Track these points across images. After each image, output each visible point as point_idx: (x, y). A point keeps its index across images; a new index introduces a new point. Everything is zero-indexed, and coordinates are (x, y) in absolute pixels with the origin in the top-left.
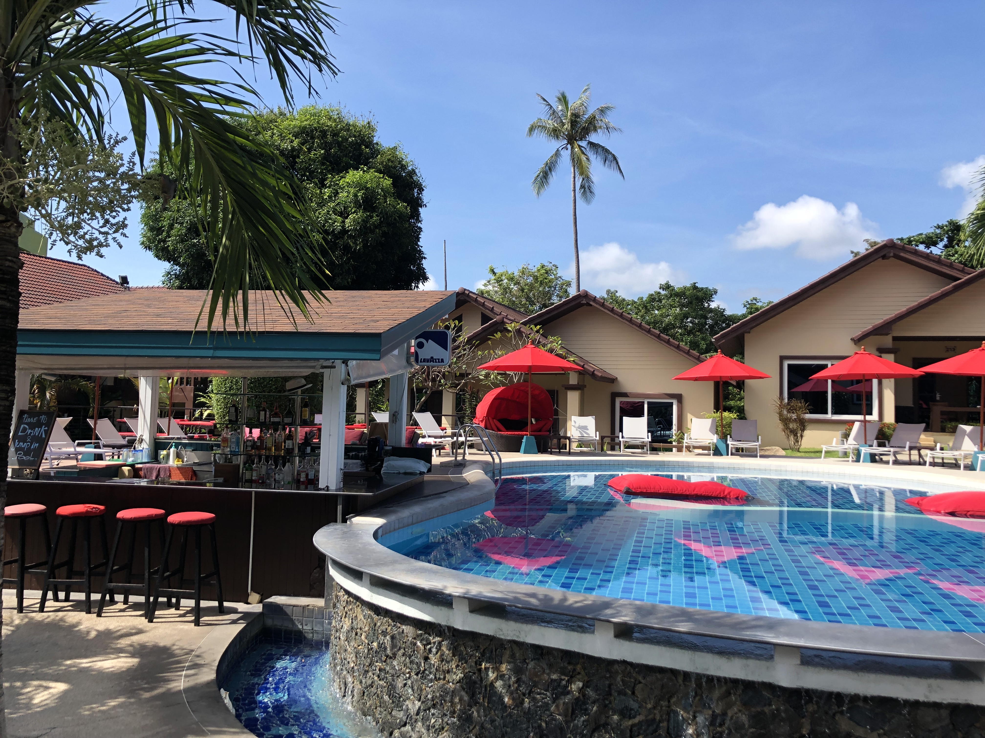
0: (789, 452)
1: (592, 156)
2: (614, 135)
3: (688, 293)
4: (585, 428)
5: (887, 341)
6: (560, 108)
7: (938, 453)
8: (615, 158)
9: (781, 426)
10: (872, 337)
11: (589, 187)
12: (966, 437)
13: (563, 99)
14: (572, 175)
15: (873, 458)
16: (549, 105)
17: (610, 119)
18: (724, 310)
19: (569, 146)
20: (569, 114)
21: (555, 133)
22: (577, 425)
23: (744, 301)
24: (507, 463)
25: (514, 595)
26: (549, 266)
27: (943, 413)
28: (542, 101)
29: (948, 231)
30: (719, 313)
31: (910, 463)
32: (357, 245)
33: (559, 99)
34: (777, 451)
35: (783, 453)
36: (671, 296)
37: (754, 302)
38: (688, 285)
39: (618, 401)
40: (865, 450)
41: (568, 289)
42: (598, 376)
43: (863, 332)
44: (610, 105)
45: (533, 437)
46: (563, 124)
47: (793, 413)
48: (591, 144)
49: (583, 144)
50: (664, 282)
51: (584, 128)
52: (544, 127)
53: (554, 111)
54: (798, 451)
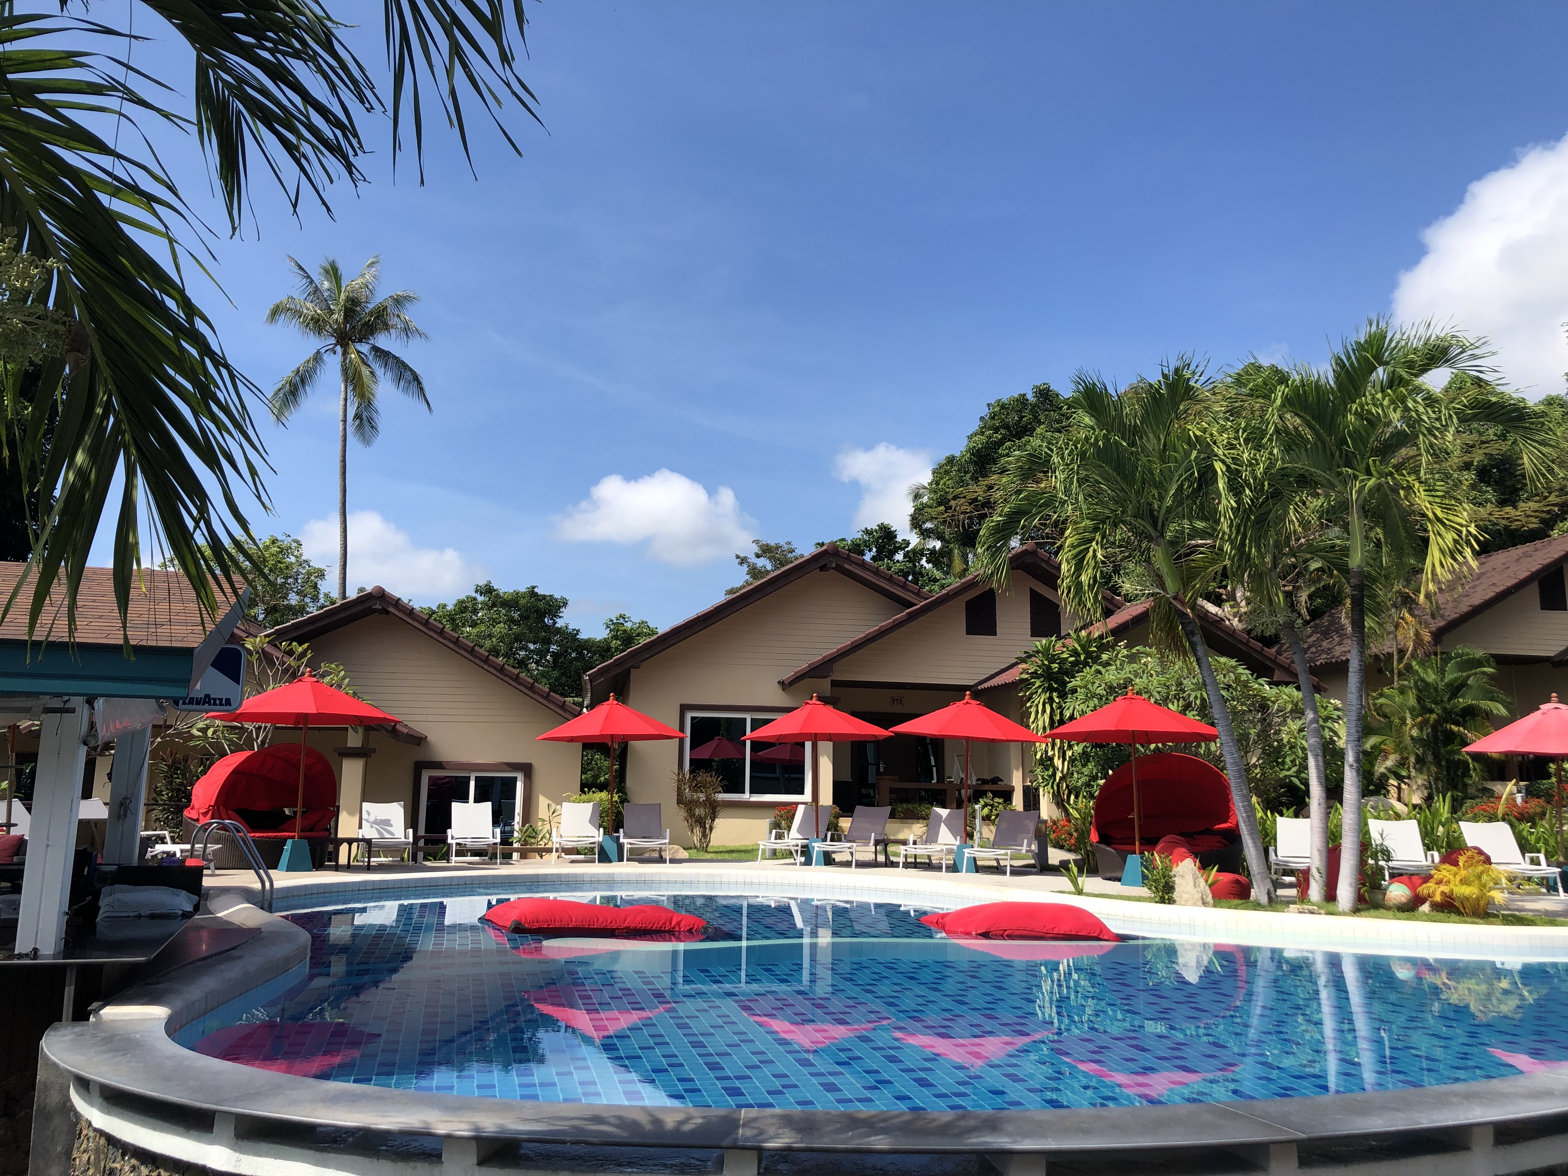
0: (694, 853)
1: (380, 371)
2: (415, 342)
3: (522, 601)
4: (387, 823)
5: (825, 685)
6: (326, 285)
7: (911, 849)
8: (416, 378)
9: (682, 813)
10: (807, 680)
11: (370, 420)
12: (942, 824)
13: (333, 272)
14: (342, 396)
15: (828, 859)
16: (308, 277)
17: (410, 314)
18: (578, 631)
19: (339, 349)
20: (343, 296)
21: (317, 324)
22: (372, 819)
23: (605, 619)
24: (283, 889)
25: (567, 1123)
26: (287, 542)
27: (892, 791)
28: (296, 269)
29: (879, 538)
30: (570, 638)
31: (874, 864)
33: (327, 271)
34: (677, 851)
35: (685, 854)
36: (494, 605)
37: (622, 621)
38: (523, 589)
39: (426, 776)
40: (818, 847)
41: (320, 582)
42: (402, 733)
43: (796, 673)
44: (411, 294)
45: (305, 842)
46: (332, 312)
47: (701, 792)
48: (375, 349)
49: (364, 348)
50: (482, 583)
51: (366, 324)
52: (298, 314)
53: (316, 289)
54: (706, 851)
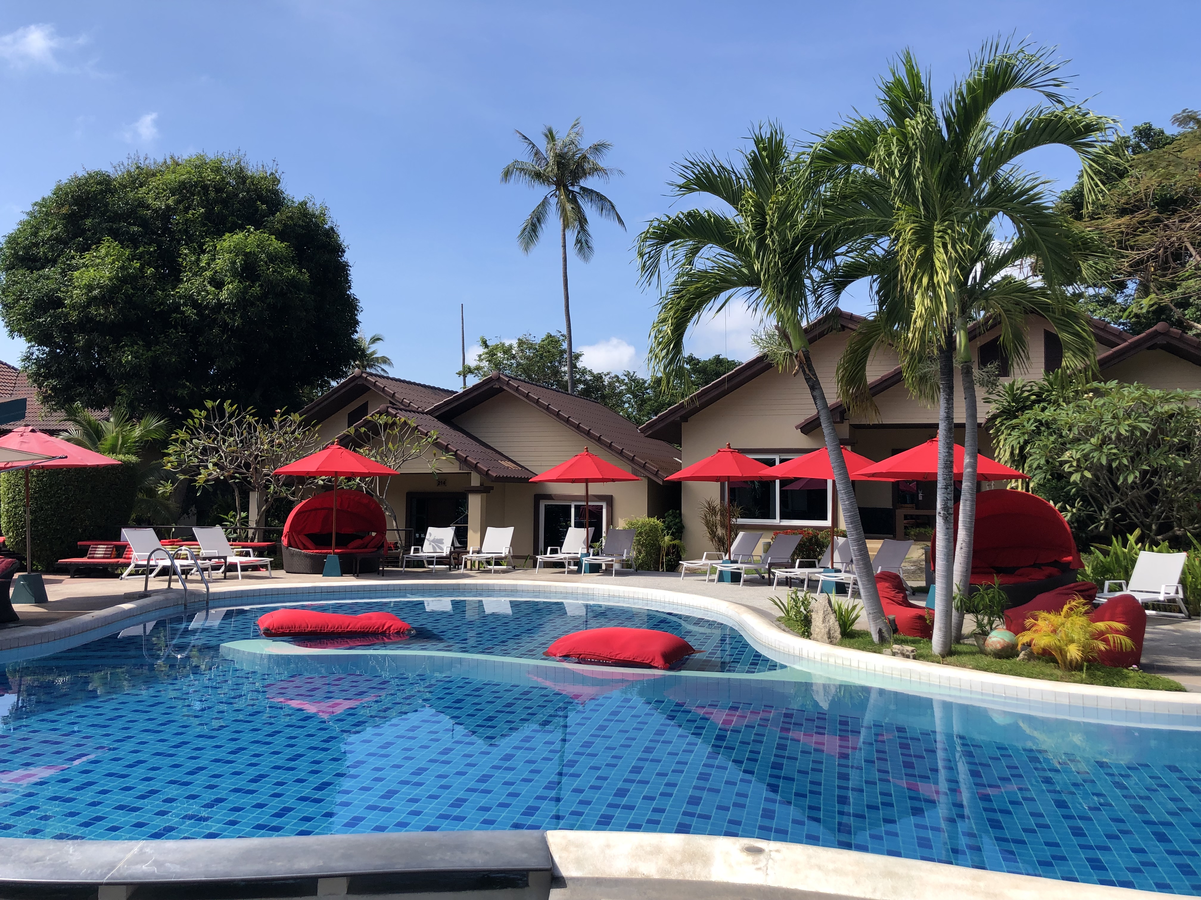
3: (709, 366)
5: (845, 430)
6: (546, 146)
8: (613, 207)
11: (587, 241)
13: (550, 136)
16: (531, 143)
17: (606, 159)
21: (538, 177)
22: (432, 538)
28: (522, 139)
32: (235, 320)
33: (546, 136)
39: (543, 504)
44: (606, 142)
48: (582, 188)
52: (524, 170)
53: (538, 151)
